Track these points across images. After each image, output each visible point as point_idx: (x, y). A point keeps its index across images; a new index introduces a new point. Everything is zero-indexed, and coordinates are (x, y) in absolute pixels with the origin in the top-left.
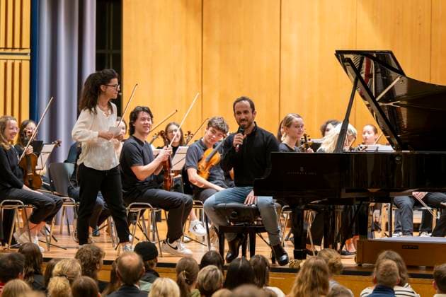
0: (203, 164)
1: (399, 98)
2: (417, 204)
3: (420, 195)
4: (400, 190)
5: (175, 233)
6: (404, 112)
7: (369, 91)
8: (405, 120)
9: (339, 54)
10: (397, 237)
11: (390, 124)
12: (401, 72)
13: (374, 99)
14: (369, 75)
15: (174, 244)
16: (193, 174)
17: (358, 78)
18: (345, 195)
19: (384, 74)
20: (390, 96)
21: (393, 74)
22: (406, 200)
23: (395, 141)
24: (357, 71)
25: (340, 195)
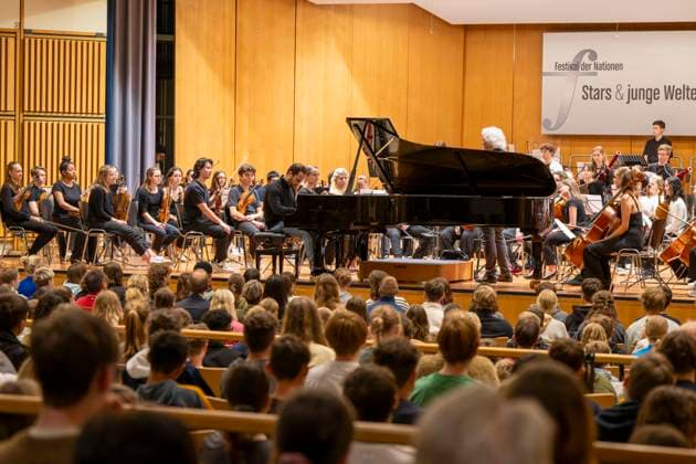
0: (241, 203)
1: (392, 154)
2: (403, 234)
3: (405, 227)
4: (393, 224)
5: (221, 256)
6: (396, 165)
7: (369, 147)
8: (397, 172)
9: (349, 120)
10: (391, 259)
11: (385, 173)
12: (395, 134)
13: (373, 154)
14: (370, 137)
15: (221, 264)
16: (234, 211)
17: (363, 138)
18: (352, 227)
19: (381, 136)
20: (386, 153)
21: (388, 136)
22: (394, 231)
23: (389, 186)
24: (362, 133)
25: (349, 226)
